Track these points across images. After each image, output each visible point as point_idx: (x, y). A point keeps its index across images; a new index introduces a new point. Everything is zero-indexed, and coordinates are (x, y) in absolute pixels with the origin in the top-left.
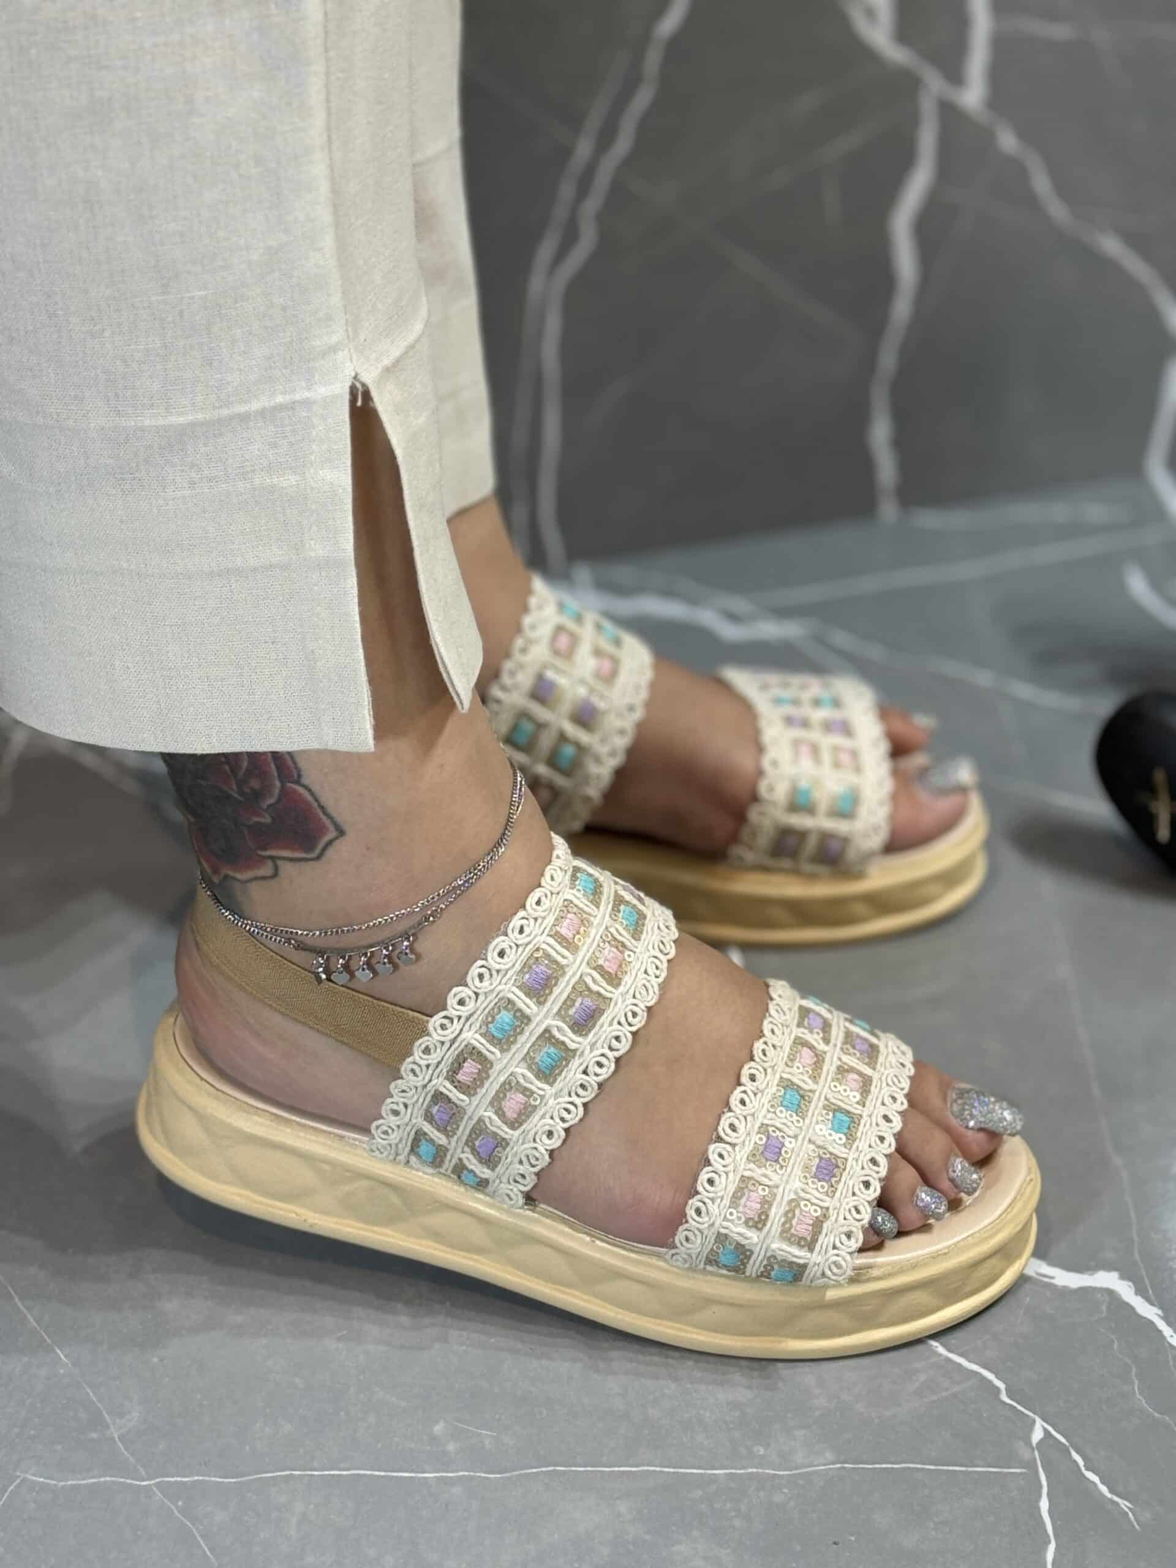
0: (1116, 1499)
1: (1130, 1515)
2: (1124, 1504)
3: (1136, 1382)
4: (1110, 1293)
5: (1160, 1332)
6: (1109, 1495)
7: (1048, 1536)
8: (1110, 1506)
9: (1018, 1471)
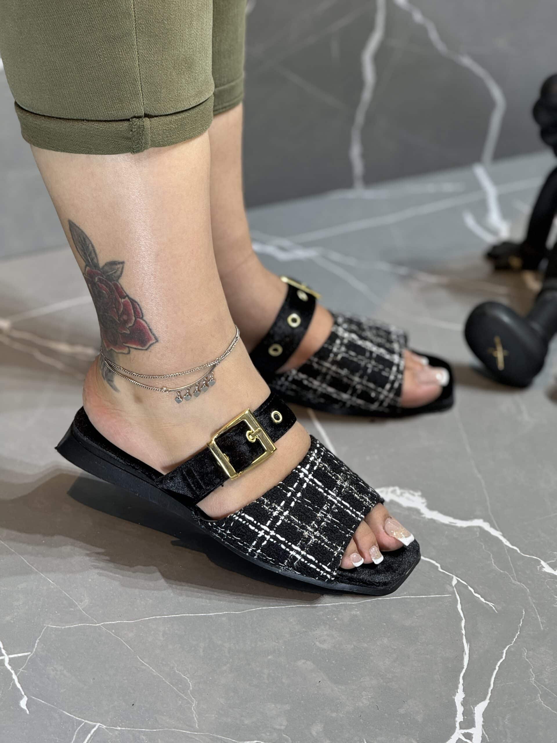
0: (487, 602)
1: (494, 608)
2: (491, 604)
3: (493, 560)
4: (480, 528)
5: (501, 541)
6: (485, 602)
7: (462, 618)
8: (485, 605)
9: (448, 595)
